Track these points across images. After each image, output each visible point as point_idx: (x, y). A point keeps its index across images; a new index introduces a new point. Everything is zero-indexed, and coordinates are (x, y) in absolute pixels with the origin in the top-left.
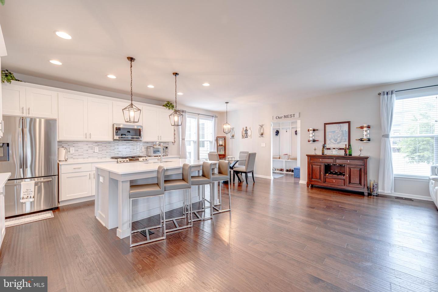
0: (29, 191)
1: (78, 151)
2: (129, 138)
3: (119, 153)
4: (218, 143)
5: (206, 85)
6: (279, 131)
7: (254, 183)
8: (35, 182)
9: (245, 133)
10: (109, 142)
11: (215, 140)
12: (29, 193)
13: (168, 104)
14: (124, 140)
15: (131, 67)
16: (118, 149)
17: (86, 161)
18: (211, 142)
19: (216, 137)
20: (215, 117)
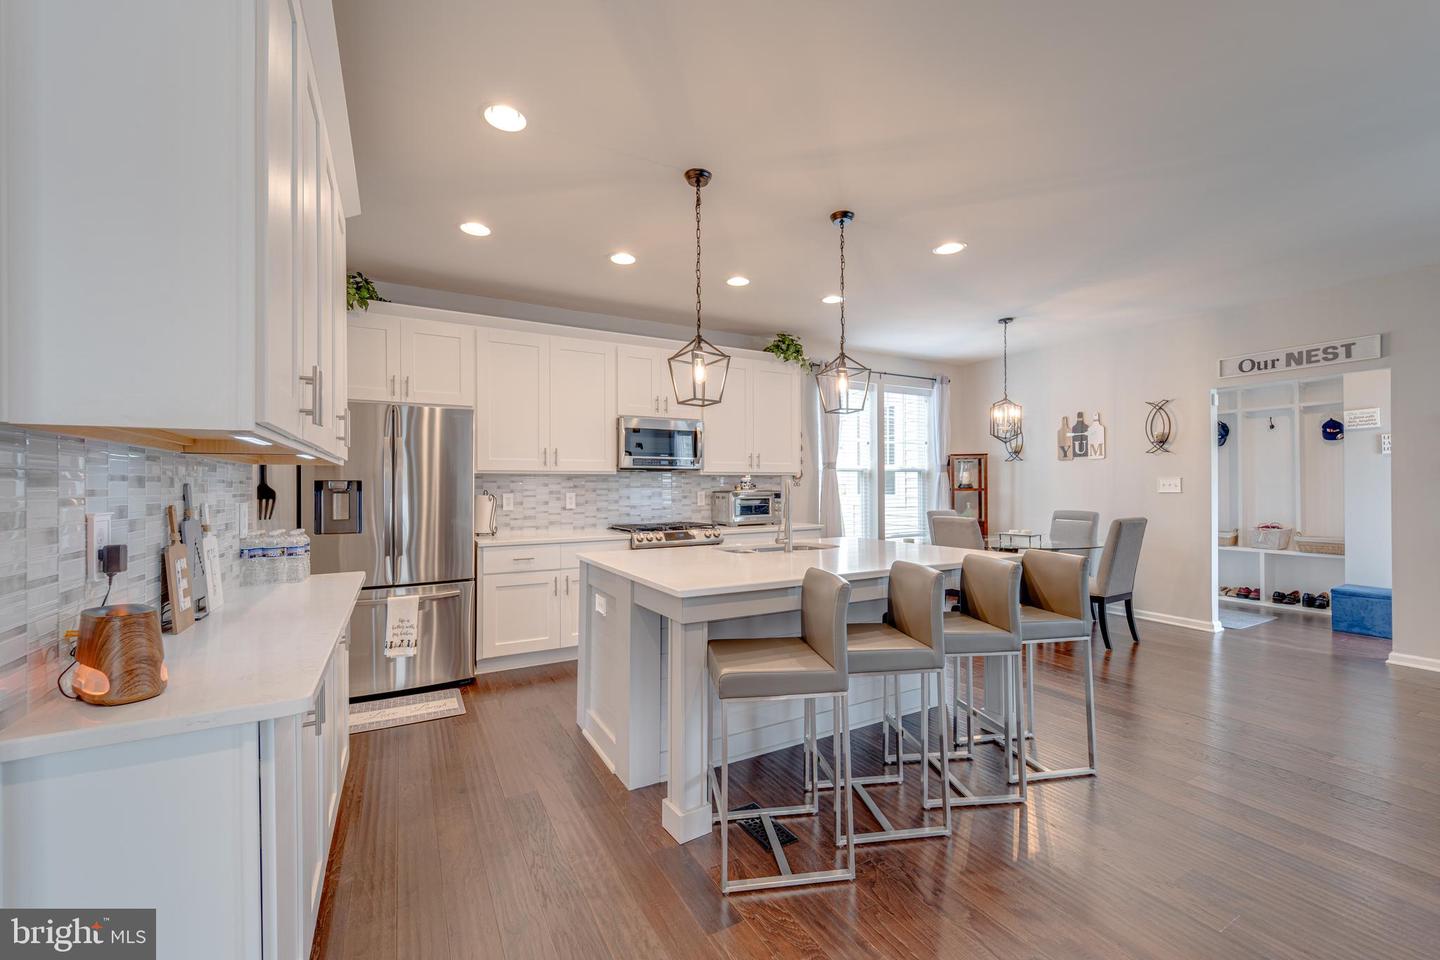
0: (406, 624)
1: (521, 503)
2: (663, 463)
3: (632, 513)
4: (955, 482)
5: (950, 248)
6: (1231, 429)
7: (1136, 644)
8: (420, 598)
9: (1075, 439)
10: (603, 478)
11: (942, 466)
12: (405, 630)
13: (784, 343)
14: (649, 470)
15: (698, 204)
16: (628, 498)
17: (542, 536)
18: (924, 476)
19: (946, 454)
20: (942, 383)
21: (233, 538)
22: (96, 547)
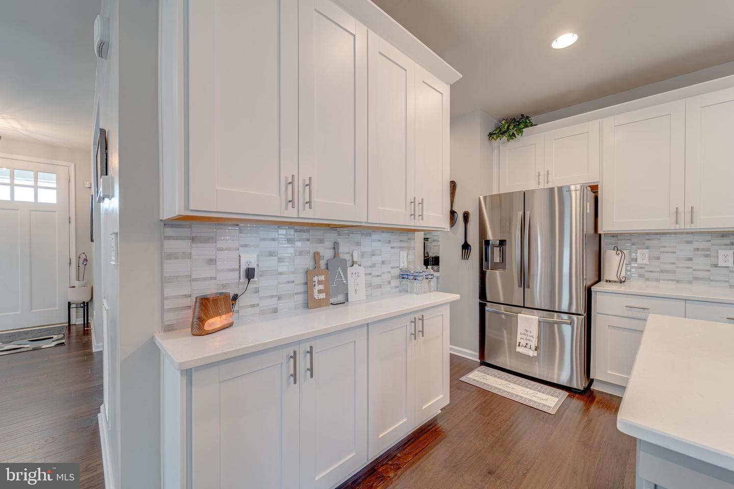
0: (529, 333)
1: (659, 258)
8: (538, 319)
12: (529, 338)
21: (392, 268)
22: (244, 267)
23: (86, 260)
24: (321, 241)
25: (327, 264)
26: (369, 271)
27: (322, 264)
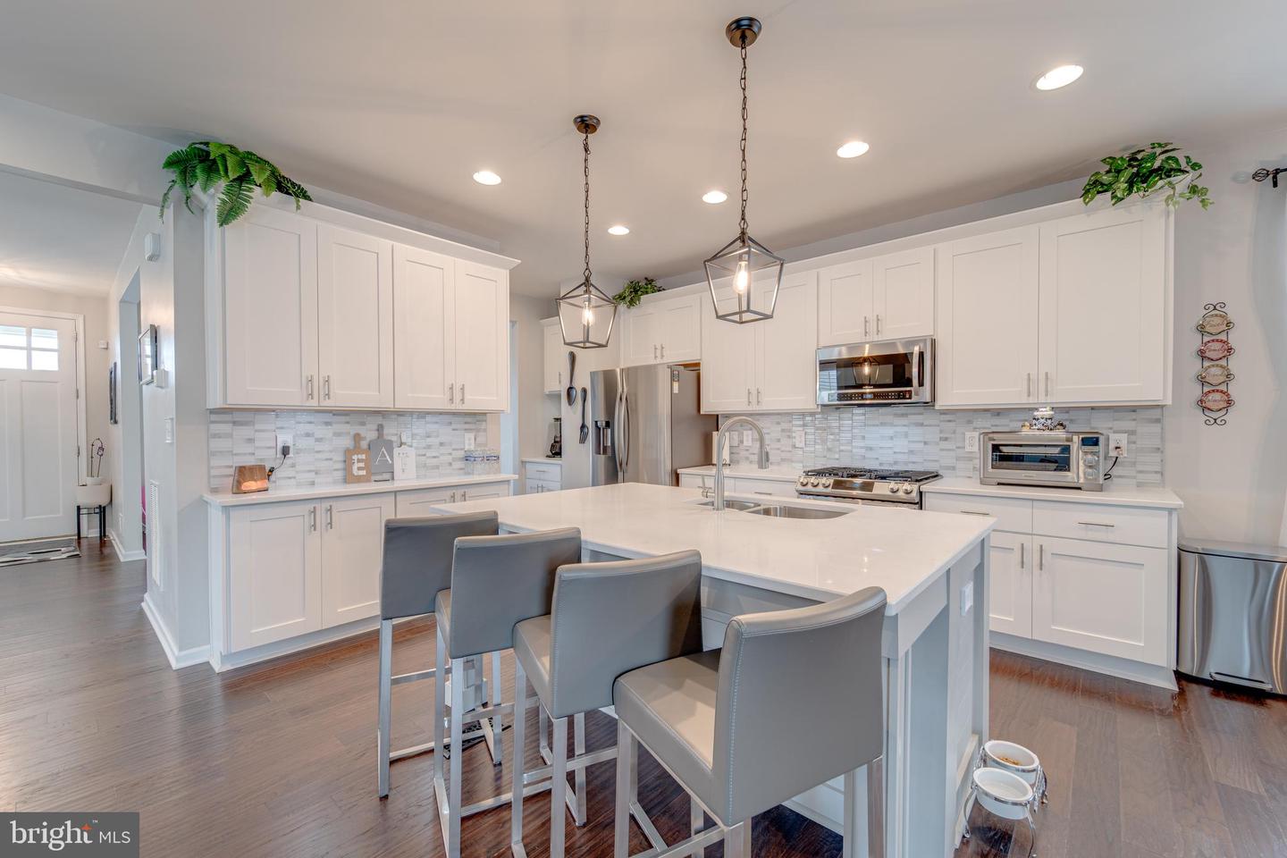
21: (454, 450)
22: (280, 446)
23: (101, 448)
24: (363, 424)
25: (369, 445)
26: (423, 452)
27: (364, 444)
